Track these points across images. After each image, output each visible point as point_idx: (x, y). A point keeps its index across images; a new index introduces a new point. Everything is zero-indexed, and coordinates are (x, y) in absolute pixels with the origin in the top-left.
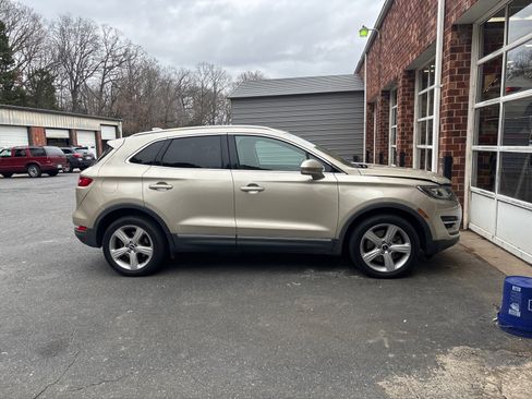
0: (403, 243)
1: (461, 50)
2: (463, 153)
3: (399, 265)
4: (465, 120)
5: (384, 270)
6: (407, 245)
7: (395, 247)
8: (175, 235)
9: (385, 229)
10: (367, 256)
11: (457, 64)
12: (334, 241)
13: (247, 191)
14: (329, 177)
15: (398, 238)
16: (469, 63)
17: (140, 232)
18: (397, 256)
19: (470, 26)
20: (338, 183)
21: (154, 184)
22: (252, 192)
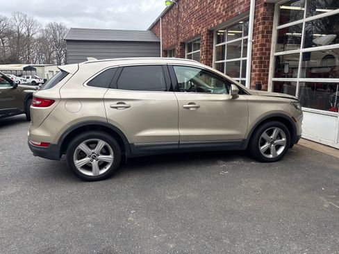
0: (281, 139)
1: (268, 19)
4: (269, 62)
5: (271, 156)
11: (266, 28)
12: (244, 140)
13: (188, 108)
14: (241, 97)
16: (272, 28)
18: (278, 147)
19: (273, 5)
20: (247, 101)
21: (114, 104)
22: (191, 109)
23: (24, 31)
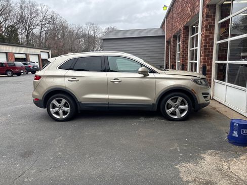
0: (185, 105)
1: (211, 16)
2: (211, 64)
3: (183, 115)
4: (212, 49)
5: (176, 117)
6: (186, 106)
7: (181, 107)
8: (81, 102)
9: (177, 99)
10: (169, 111)
11: (209, 23)
12: (153, 104)
13: (114, 82)
14: (151, 75)
15: (183, 103)
16: (214, 23)
17: (64, 101)
18: (182, 111)
19: (214, 6)
20: (155, 78)
21: (70, 79)
22: (116, 83)
23: (92, 33)
